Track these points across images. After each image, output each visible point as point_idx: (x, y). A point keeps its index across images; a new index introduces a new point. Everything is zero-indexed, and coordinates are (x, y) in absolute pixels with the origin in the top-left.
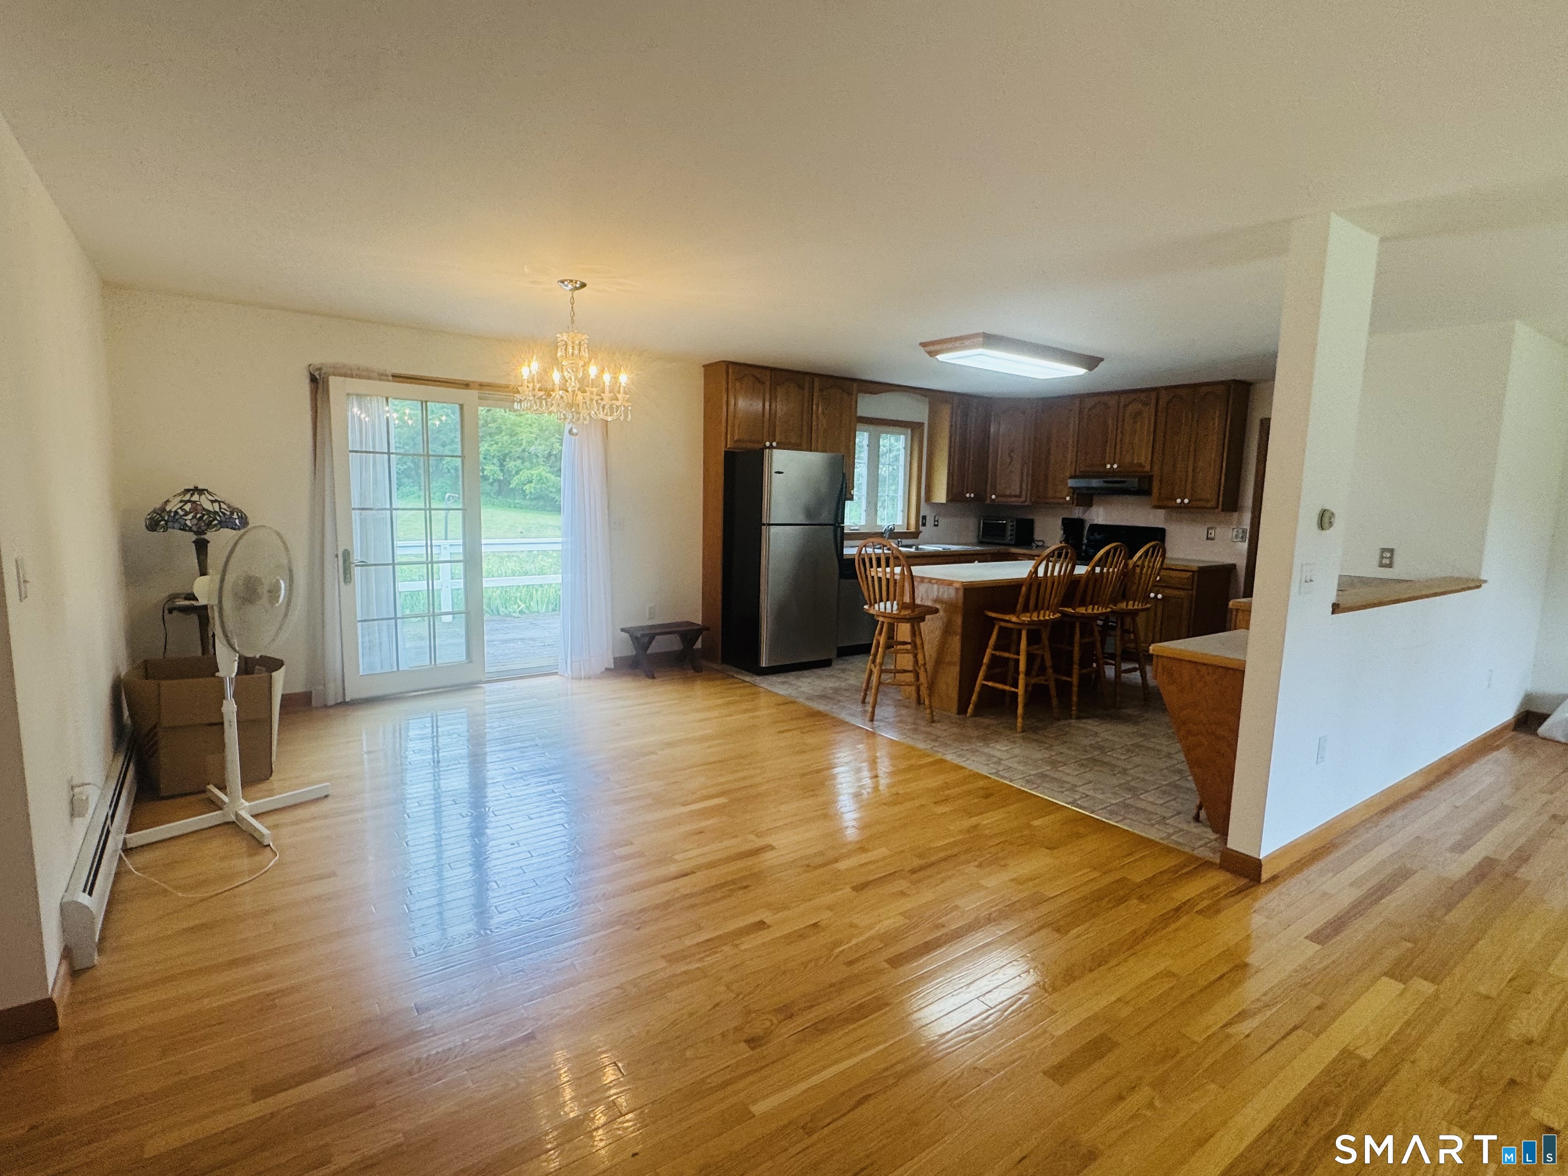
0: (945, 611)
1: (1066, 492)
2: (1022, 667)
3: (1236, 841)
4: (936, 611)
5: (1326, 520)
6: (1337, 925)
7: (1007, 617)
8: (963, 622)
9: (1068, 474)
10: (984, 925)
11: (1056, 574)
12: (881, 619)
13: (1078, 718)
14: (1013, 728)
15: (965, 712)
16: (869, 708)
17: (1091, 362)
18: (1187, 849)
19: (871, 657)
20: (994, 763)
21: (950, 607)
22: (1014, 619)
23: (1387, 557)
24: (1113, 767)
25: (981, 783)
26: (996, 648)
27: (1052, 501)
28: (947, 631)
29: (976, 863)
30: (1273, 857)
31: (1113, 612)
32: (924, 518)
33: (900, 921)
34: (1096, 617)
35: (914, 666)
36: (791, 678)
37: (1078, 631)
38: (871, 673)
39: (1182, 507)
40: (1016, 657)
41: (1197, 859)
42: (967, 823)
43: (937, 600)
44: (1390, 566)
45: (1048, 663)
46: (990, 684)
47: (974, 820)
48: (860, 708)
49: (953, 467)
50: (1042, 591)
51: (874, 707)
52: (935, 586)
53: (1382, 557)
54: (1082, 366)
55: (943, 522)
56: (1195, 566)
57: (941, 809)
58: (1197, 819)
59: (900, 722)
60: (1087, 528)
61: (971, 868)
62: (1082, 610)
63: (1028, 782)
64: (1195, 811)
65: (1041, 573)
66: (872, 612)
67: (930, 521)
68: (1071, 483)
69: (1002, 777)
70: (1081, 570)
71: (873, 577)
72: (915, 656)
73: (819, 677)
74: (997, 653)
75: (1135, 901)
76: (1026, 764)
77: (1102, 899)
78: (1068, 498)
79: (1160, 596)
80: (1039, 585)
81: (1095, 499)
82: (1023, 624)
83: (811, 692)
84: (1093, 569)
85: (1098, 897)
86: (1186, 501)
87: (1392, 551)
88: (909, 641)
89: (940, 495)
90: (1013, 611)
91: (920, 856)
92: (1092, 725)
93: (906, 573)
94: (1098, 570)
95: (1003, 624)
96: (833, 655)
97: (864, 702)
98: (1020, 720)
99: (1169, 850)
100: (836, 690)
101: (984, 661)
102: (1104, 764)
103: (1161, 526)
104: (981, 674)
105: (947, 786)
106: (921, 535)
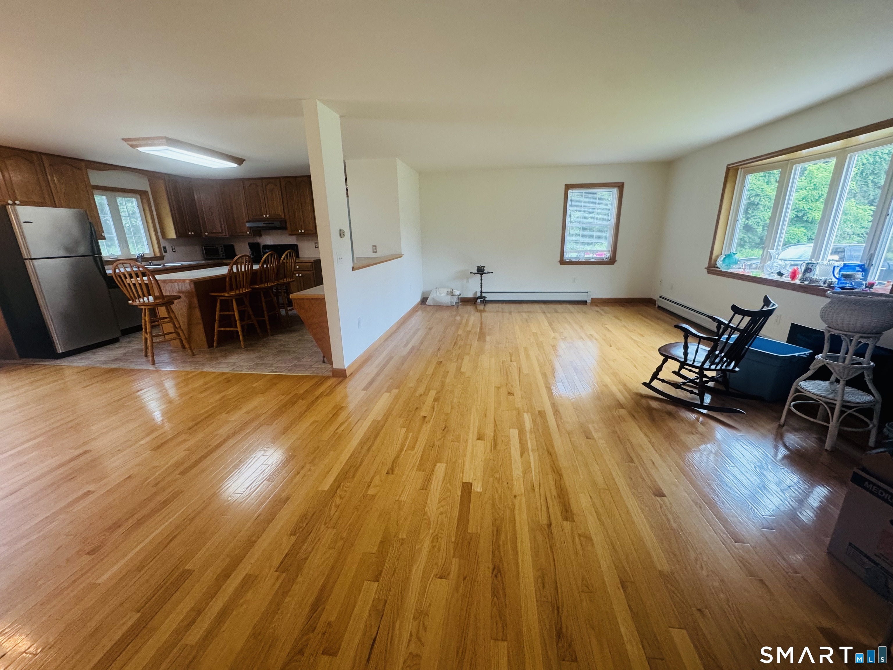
0: (186, 296)
1: (246, 229)
2: (237, 317)
3: (336, 365)
4: (180, 297)
5: (342, 234)
6: (371, 383)
7: (222, 294)
8: (198, 301)
9: (245, 221)
10: (232, 437)
11: (243, 270)
12: (143, 307)
13: (272, 335)
14: (240, 347)
15: (212, 346)
16: (151, 358)
17: (240, 161)
18: (320, 375)
19: (143, 330)
20: (231, 366)
21: (188, 294)
22: (226, 295)
23: (375, 249)
24: (288, 352)
25: (224, 377)
26: (221, 311)
27: (240, 234)
28: (190, 307)
29: (226, 412)
30: (349, 367)
31: (277, 284)
32: (165, 248)
33: (184, 454)
34: (271, 287)
35: (175, 330)
36: (88, 355)
37: (262, 295)
38: (146, 339)
39: (301, 234)
40: (233, 313)
41: (325, 376)
42: (218, 397)
43: (179, 292)
44: (376, 252)
45: (251, 313)
46: (223, 329)
47: (223, 394)
48: (145, 359)
49: (176, 218)
50: (238, 279)
51: (153, 356)
52: (176, 284)
53: (373, 249)
54: (235, 163)
55: (177, 249)
56: (312, 260)
57: (202, 395)
58: (324, 362)
59: (173, 360)
60: (262, 247)
61: (224, 415)
62: (263, 286)
63: (250, 369)
64: (322, 359)
65: (235, 270)
66: (135, 304)
67: (169, 249)
68: (248, 225)
69: (236, 370)
70: (256, 267)
71: (129, 285)
72: (174, 324)
73: (112, 350)
74: (222, 313)
75: (301, 401)
76: (248, 362)
77: (286, 405)
78: (248, 233)
79: (300, 275)
80: (236, 276)
81: (263, 232)
82: (232, 296)
83: (106, 359)
84: (262, 265)
85: (285, 405)
86: (303, 231)
87: (375, 246)
88: (167, 316)
89: (172, 234)
90: (225, 291)
91: (193, 421)
92: (279, 337)
93: (151, 279)
94: (265, 266)
95: (221, 298)
96: (118, 335)
97: (146, 355)
98: (242, 343)
99: (313, 377)
100: (125, 354)
101: (216, 318)
102: (285, 351)
103: (295, 243)
104: (216, 325)
105: (206, 383)
106: (165, 258)
